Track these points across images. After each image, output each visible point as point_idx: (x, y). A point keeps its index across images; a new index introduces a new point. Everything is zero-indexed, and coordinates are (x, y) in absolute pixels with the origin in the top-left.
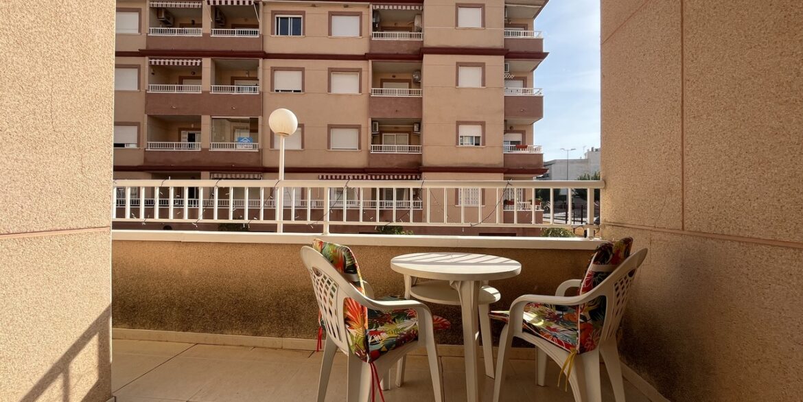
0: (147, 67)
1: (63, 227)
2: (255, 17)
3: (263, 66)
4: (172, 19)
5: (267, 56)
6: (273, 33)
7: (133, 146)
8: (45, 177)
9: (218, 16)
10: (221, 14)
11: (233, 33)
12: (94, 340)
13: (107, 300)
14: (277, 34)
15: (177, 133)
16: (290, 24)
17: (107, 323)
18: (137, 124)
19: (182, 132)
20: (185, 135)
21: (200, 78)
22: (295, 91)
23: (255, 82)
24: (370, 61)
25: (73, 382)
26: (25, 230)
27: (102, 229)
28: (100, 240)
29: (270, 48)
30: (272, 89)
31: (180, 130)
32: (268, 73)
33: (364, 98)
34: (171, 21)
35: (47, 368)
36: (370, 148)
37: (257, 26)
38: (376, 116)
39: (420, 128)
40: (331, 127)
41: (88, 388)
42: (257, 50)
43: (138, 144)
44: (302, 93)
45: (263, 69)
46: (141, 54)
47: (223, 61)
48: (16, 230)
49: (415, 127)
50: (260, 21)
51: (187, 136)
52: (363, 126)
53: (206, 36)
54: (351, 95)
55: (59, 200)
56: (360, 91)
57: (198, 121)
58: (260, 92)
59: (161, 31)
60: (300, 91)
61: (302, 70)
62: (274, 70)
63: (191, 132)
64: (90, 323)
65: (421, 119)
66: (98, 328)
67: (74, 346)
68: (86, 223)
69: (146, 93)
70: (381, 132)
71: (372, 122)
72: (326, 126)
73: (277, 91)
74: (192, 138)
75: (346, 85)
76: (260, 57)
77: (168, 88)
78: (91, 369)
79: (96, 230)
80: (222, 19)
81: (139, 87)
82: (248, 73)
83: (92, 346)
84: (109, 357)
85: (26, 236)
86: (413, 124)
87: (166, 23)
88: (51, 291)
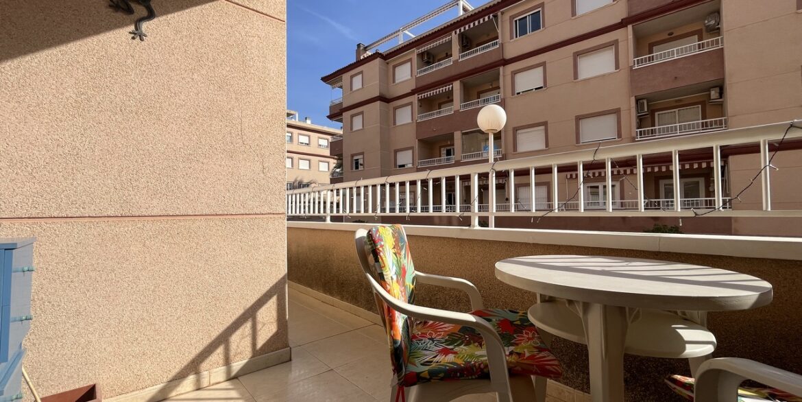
0: (416, 102)
1: (251, 212)
2: (495, 30)
3: (504, 73)
4: (432, 58)
5: (506, 62)
6: (511, 38)
7: (410, 166)
8: (238, 177)
9: (464, 42)
10: (466, 38)
11: (477, 51)
12: (274, 299)
13: (284, 270)
14: (517, 37)
15: (438, 152)
16: (529, 22)
17: (284, 288)
18: (412, 148)
19: (442, 149)
20: (444, 152)
21: (452, 101)
22: (536, 89)
23: (498, 91)
24: (630, 27)
25: (259, 326)
26: (226, 213)
27: (279, 216)
28: (277, 224)
29: (510, 53)
30: (513, 94)
31: (440, 147)
32: (509, 78)
33: (624, 74)
34: (431, 60)
35: (241, 311)
36: (634, 135)
37: (497, 38)
38: (641, 93)
39: (721, 94)
40: (579, 118)
41: (270, 335)
42: (497, 59)
43: (413, 164)
44: (544, 89)
45: (504, 76)
46: (413, 93)
47: (468, 79)
48: (221, 212)
49: (713, 93)
50: (499, 31)
51: (445, 152)
52: (624, 108)
53: (456, 62)
54: (603, 76)
55: (248, 193)
56: (617, 67)
57: (451, 137)
58: (501, 99)
59: (425, 70)
60: (541, 88)
61: (543, 64)
62: (514, 73)
63: (448, 148)
64: (271, 285)
65: (723, 80)
66: (277, 290)
67: (259, 300)
68: (267, 210)
69: (417, 123)
70: (652, 112)
71: (637, 101)
72: (574, 118)
73: (518, 93)
74: (449, 153)
75: (598, 65)
76: (499, 65)
77: (430, 115)
78: (272, 321)
79: (275, 216)
80: (468, 43)
81: (412, 120)
82: (491, 85)
83: (272, 303)
84: (285, 315)
85: (227, 217)
86: (709, 90)
87: (428, 63)
88: (243, 257)
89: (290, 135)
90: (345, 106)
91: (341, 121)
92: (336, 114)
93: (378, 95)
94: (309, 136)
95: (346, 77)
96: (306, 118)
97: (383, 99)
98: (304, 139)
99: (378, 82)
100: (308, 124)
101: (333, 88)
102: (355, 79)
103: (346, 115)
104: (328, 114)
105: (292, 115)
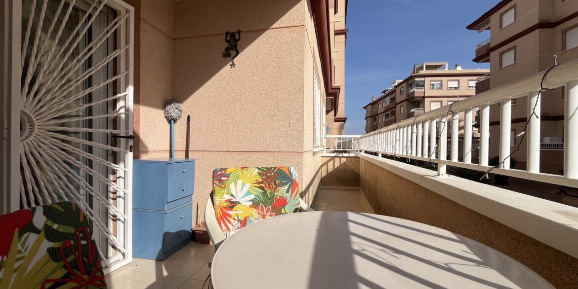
89: (440, 83)
90: (492, 46)
91: (488, 61)
92: (482, 56)
93: (538, 22)
94: (458, 81)
95: (494, 18)
96: (456, 66)
97: (544, 25)
98: (454, 84)
99: (537, 9)
100: (459, 69)
101: (480, 32)
102: (505, 17)
103: (494, 55)
104: (474, 57)
105: (442, 65)
